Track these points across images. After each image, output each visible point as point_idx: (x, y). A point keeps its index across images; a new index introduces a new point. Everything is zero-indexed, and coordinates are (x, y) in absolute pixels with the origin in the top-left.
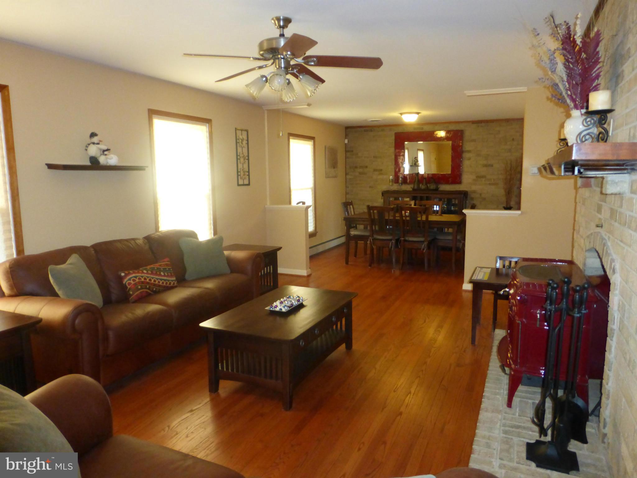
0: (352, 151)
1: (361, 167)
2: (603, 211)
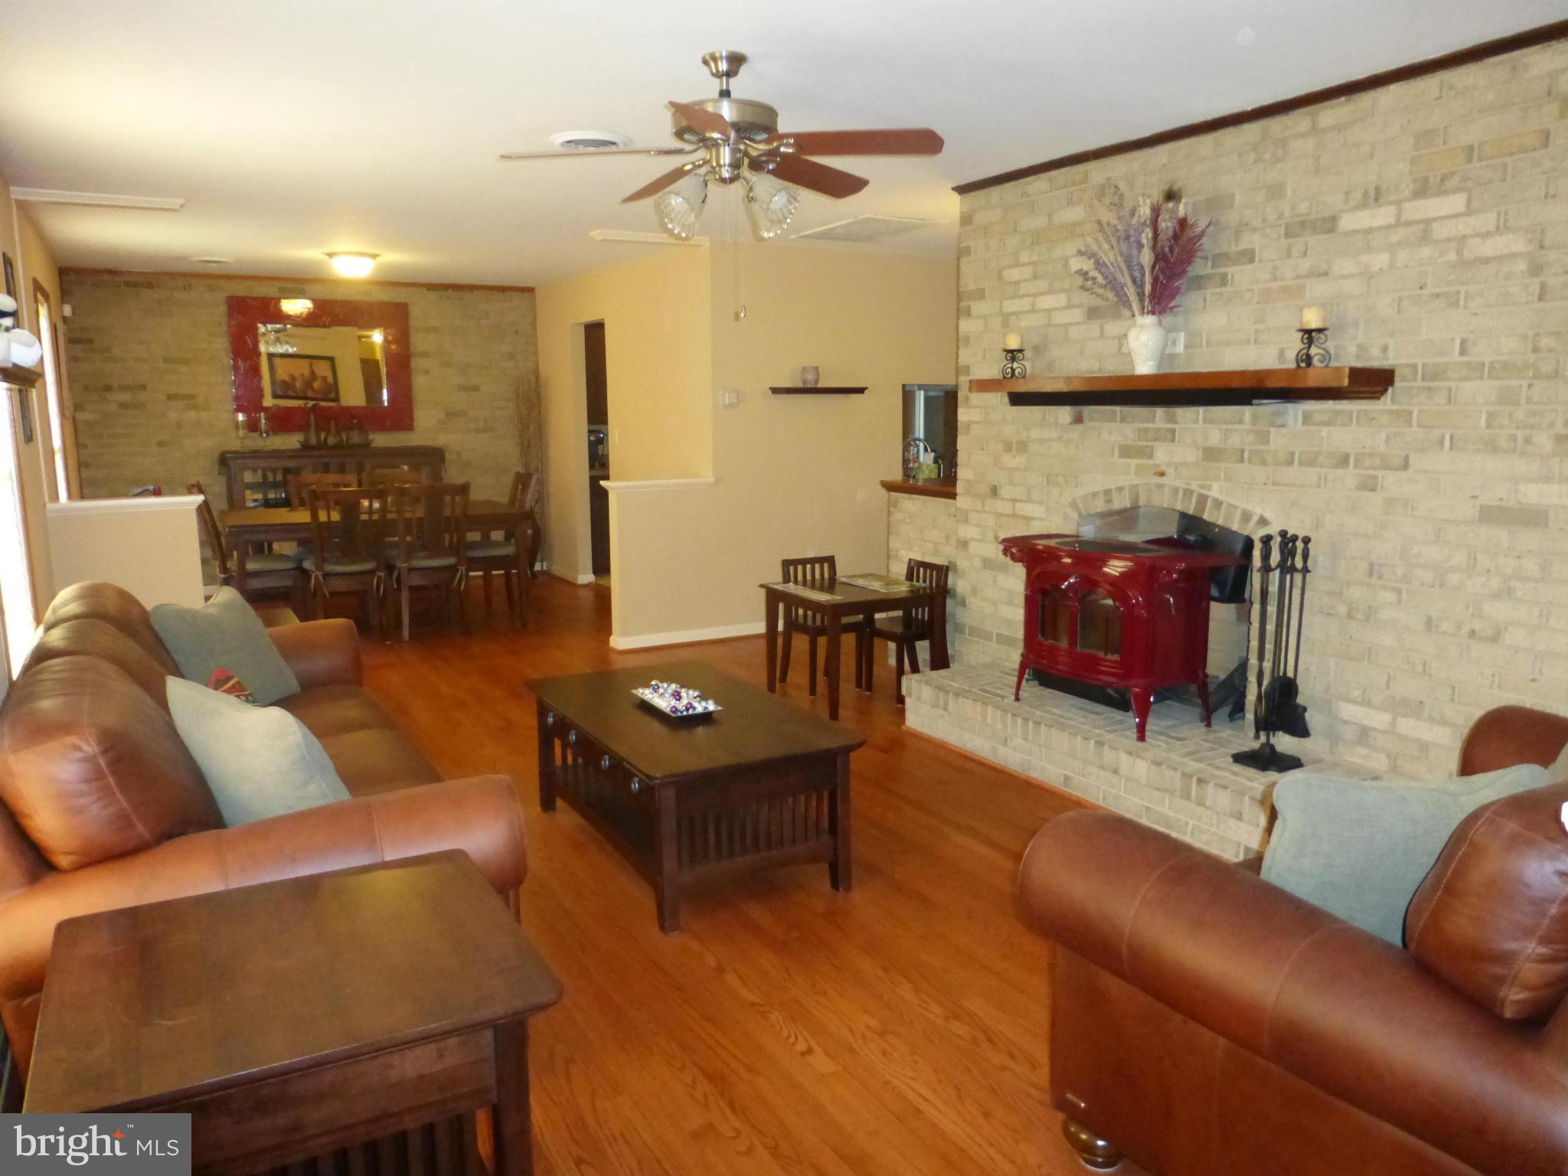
0: (90, 341)
1: (123, 388)
2: (1162, 454)
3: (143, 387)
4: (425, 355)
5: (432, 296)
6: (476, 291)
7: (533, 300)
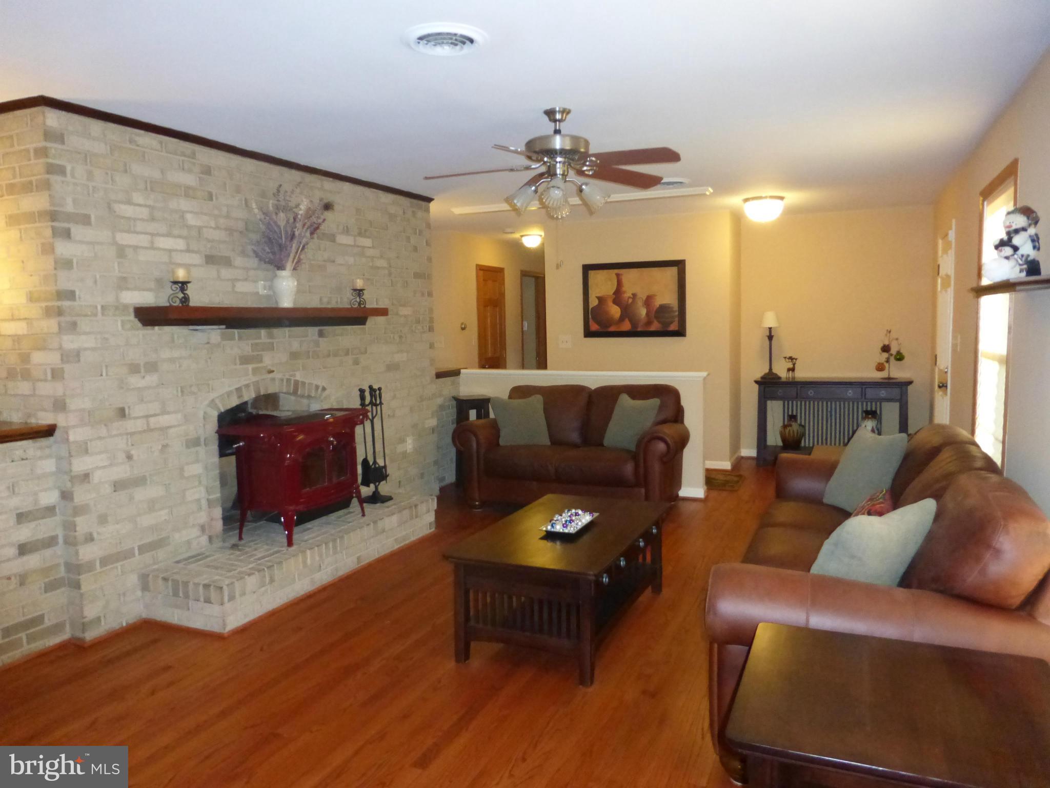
2: (268, 360)
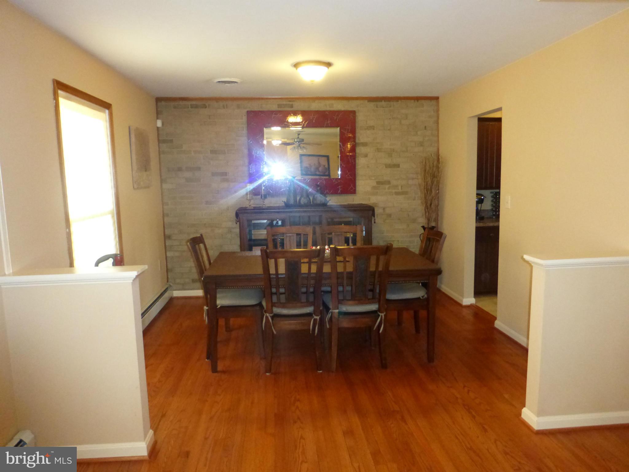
0: (171, 141)
1: (189, 169)
3: (199, 169)
4: (365, 144)
5: (372, 105)
6: (400, 101)
7: (438, 105)
